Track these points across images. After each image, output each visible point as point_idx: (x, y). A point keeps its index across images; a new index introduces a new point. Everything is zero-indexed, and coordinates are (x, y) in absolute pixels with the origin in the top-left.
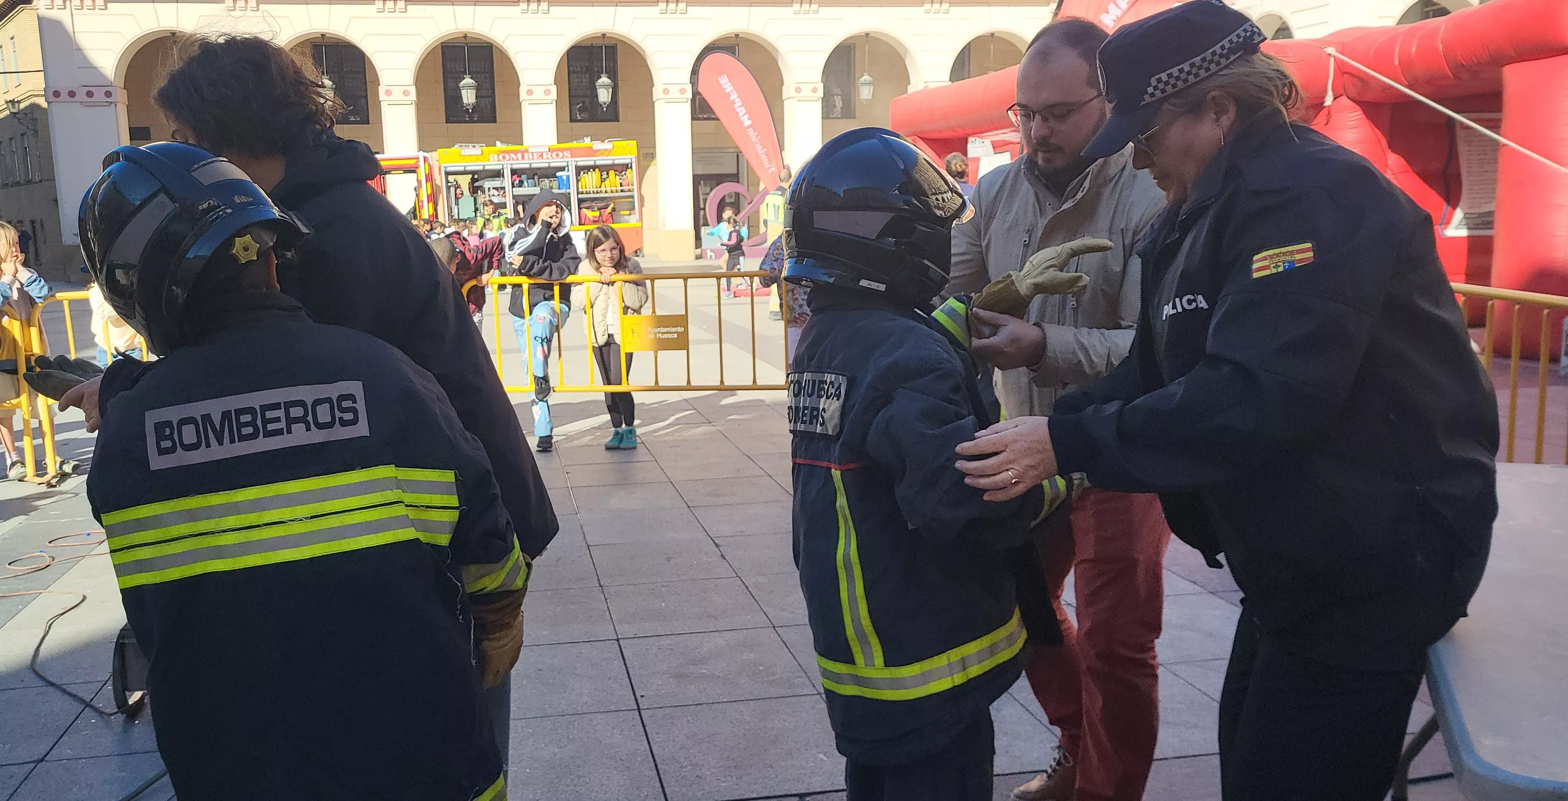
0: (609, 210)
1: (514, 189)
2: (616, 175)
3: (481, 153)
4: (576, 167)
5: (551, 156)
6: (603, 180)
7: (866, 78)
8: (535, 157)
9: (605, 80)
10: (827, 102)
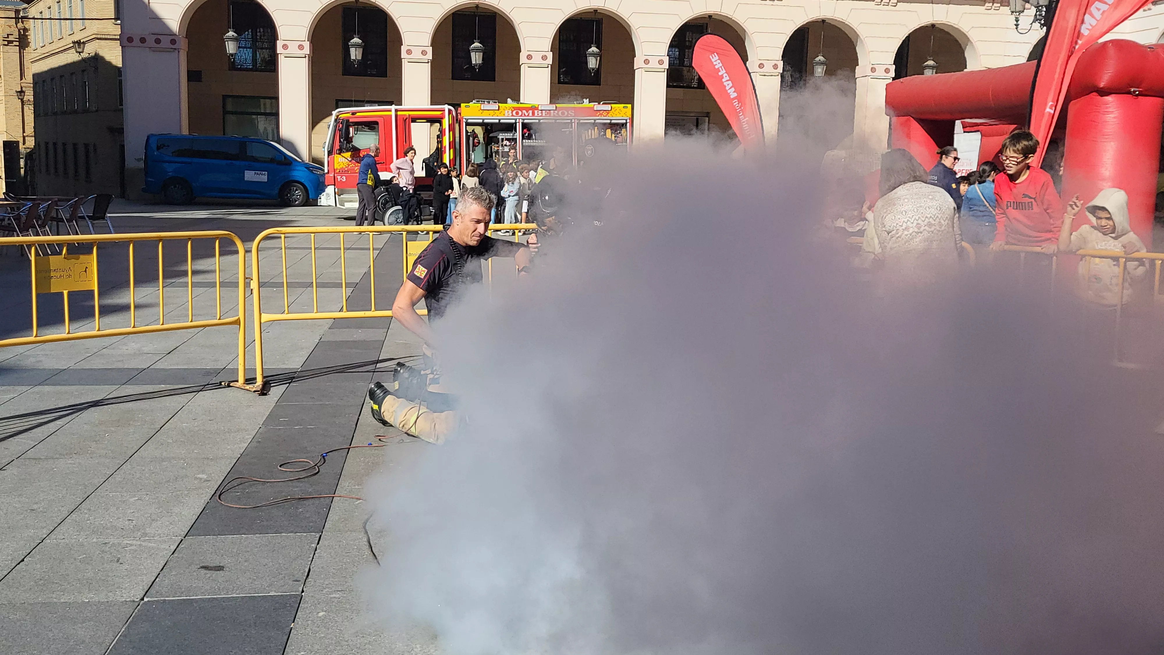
1: (524, 141)
2: (612, 133)
3: (497, 109)
4: (578, 124)
5: (558, 114)
6: (600, 137)
7: (820, 58)
8: (544, 115)
9: (594, 49)
10: (783, 77)
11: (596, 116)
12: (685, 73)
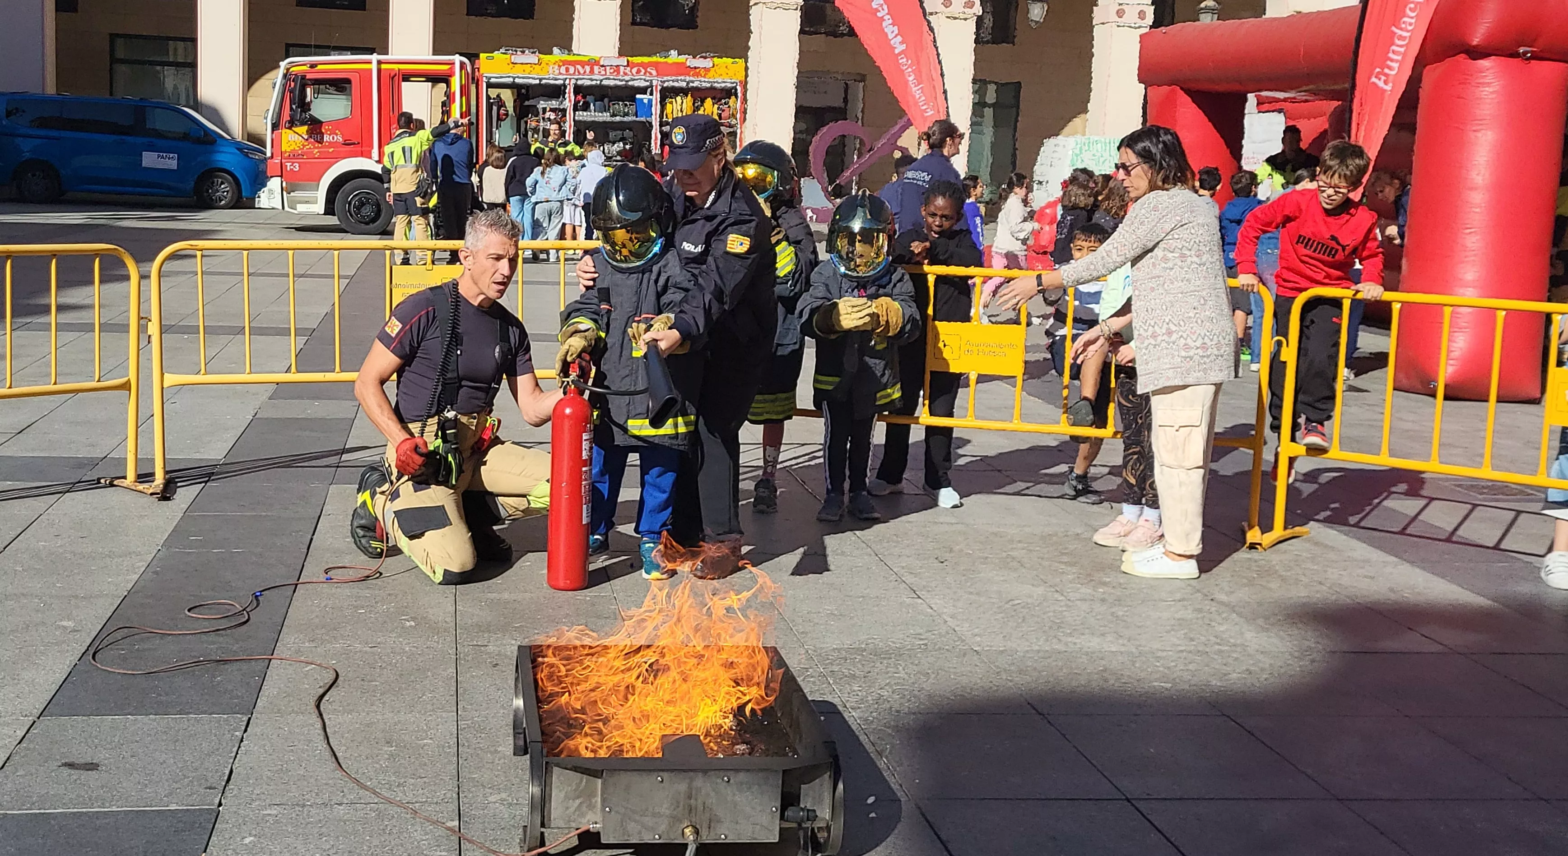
1: (577, 113)
2: (713, 103)
3: (537, 62)
4: (662, 88)
5: (630, 72)
8: (609, 73)
10: (980, 21)
11: (688, 76)
12: (825, 12)
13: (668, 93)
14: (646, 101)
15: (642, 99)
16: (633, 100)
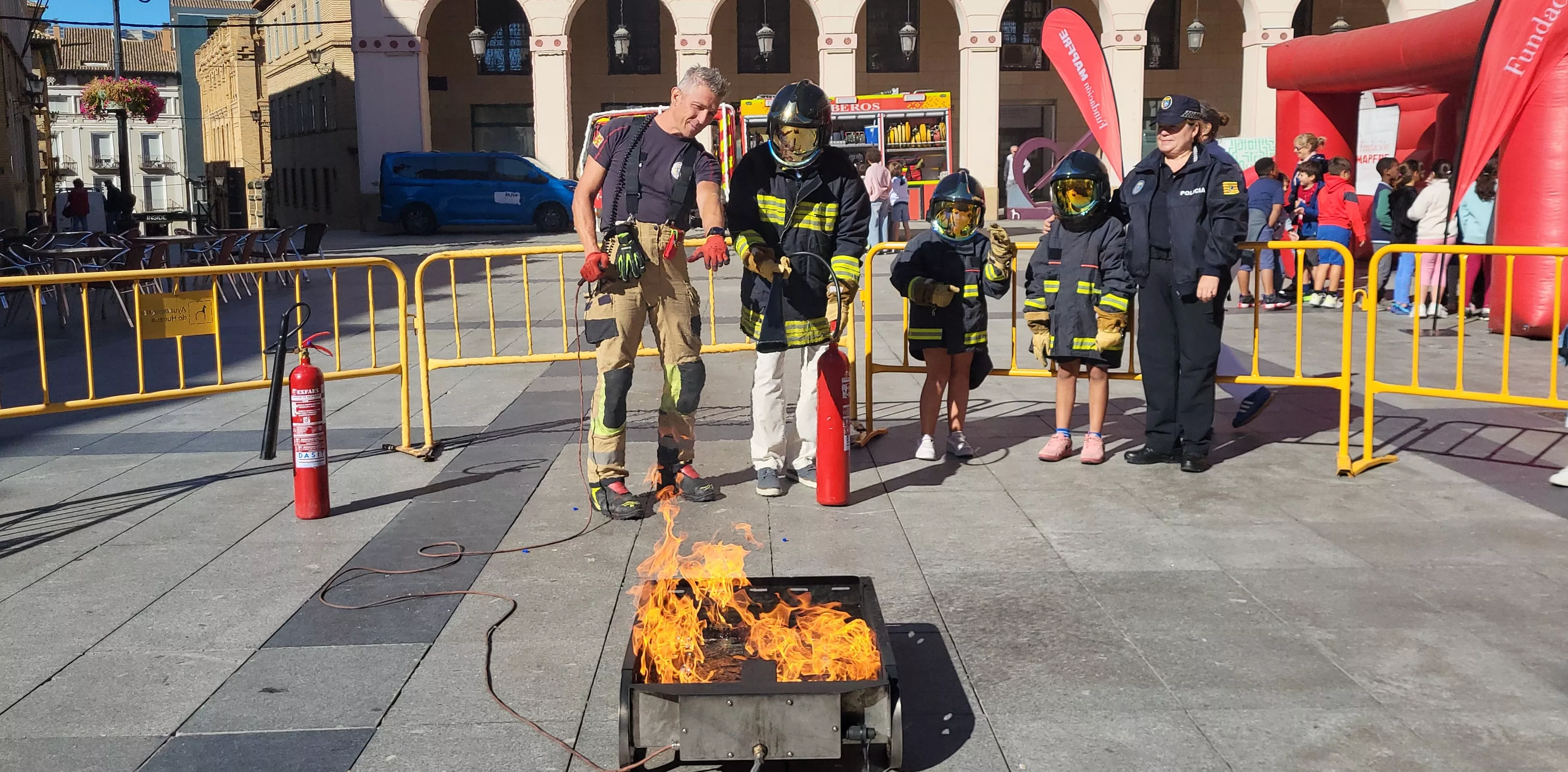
0: (919, 164)
2: (927, 128)
4: (885, 119)
5: (859, 108)
6: (913, 134)
7: (1196, 24)
8: (842, 109)
9: (908, 28)
10: (1148, 51)
11: (906, 108)
12: (1024, 51)
13: (890, 123)
14: (872, 130)
15: (869, 129)
16: (863, 130)
